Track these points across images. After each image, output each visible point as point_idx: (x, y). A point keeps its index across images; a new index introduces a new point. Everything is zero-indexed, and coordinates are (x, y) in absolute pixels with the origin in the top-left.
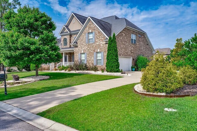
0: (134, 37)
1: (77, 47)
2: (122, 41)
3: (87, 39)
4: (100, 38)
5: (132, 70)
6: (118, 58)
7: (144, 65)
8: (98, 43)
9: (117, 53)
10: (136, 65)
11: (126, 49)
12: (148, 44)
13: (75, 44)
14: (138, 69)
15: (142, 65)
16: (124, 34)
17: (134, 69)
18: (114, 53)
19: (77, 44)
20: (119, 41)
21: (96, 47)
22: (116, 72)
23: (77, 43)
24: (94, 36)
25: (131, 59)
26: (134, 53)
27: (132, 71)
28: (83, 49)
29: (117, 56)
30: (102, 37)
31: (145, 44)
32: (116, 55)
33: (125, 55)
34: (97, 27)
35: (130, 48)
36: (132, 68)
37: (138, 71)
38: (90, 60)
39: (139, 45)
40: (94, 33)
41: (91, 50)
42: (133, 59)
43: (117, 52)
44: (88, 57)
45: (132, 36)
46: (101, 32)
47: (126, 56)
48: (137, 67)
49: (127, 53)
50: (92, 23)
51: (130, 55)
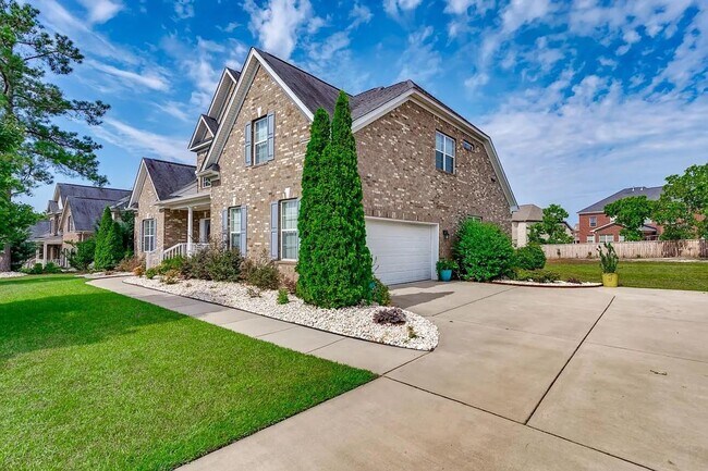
0: (445, 147)
1: (218, 183)
2: (394, 155)
3: (249, 148)
4: (293, 134)
5: (440, 275)
6: (362, 229)
7: (490, 258)
8: (284, 161)
9: (359, 196)
10: (455, 258)
11: (414, 188)
12: (495, 177)
13: (210, 170)
14: (465, 272)
15: (480, 258)
16: (405, 128)
17: (447, 273)
18: (337, 198)
19: (216, 173)
20: (381, 151)
21: (278, 177)
22: (349, 305)
23: (217, 167)
24: (272, 131)
25: (436, 233)
26: (446, 208)
27: (441, 279)
28: (237, 189)
29: (354, 213)
30: (301, 131)
31: (485, 178)
32: (351, 210)
33: (411, 217)
34: (283, 91)
35: (432, 188)
36: (440, 267)
37: (462, 279)
38: (257, 235)
39: (464, 178)
40: (271, 119)
41: (263, 195)
42: (445, 233)
43: (355, 192)
44: (254, 221)
45: (438, 141)
46: (298, 108)
47: (414, 218)
48: (460, 263)
49: (416, 206)
50: (267, 76)
51: (430, 217)
